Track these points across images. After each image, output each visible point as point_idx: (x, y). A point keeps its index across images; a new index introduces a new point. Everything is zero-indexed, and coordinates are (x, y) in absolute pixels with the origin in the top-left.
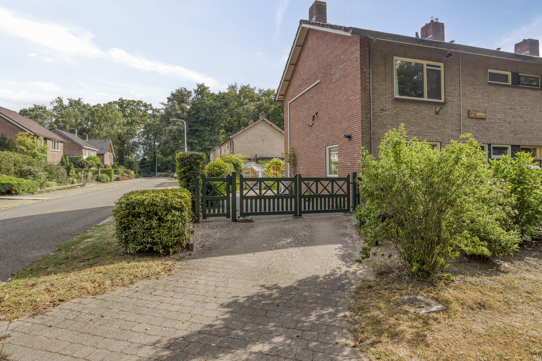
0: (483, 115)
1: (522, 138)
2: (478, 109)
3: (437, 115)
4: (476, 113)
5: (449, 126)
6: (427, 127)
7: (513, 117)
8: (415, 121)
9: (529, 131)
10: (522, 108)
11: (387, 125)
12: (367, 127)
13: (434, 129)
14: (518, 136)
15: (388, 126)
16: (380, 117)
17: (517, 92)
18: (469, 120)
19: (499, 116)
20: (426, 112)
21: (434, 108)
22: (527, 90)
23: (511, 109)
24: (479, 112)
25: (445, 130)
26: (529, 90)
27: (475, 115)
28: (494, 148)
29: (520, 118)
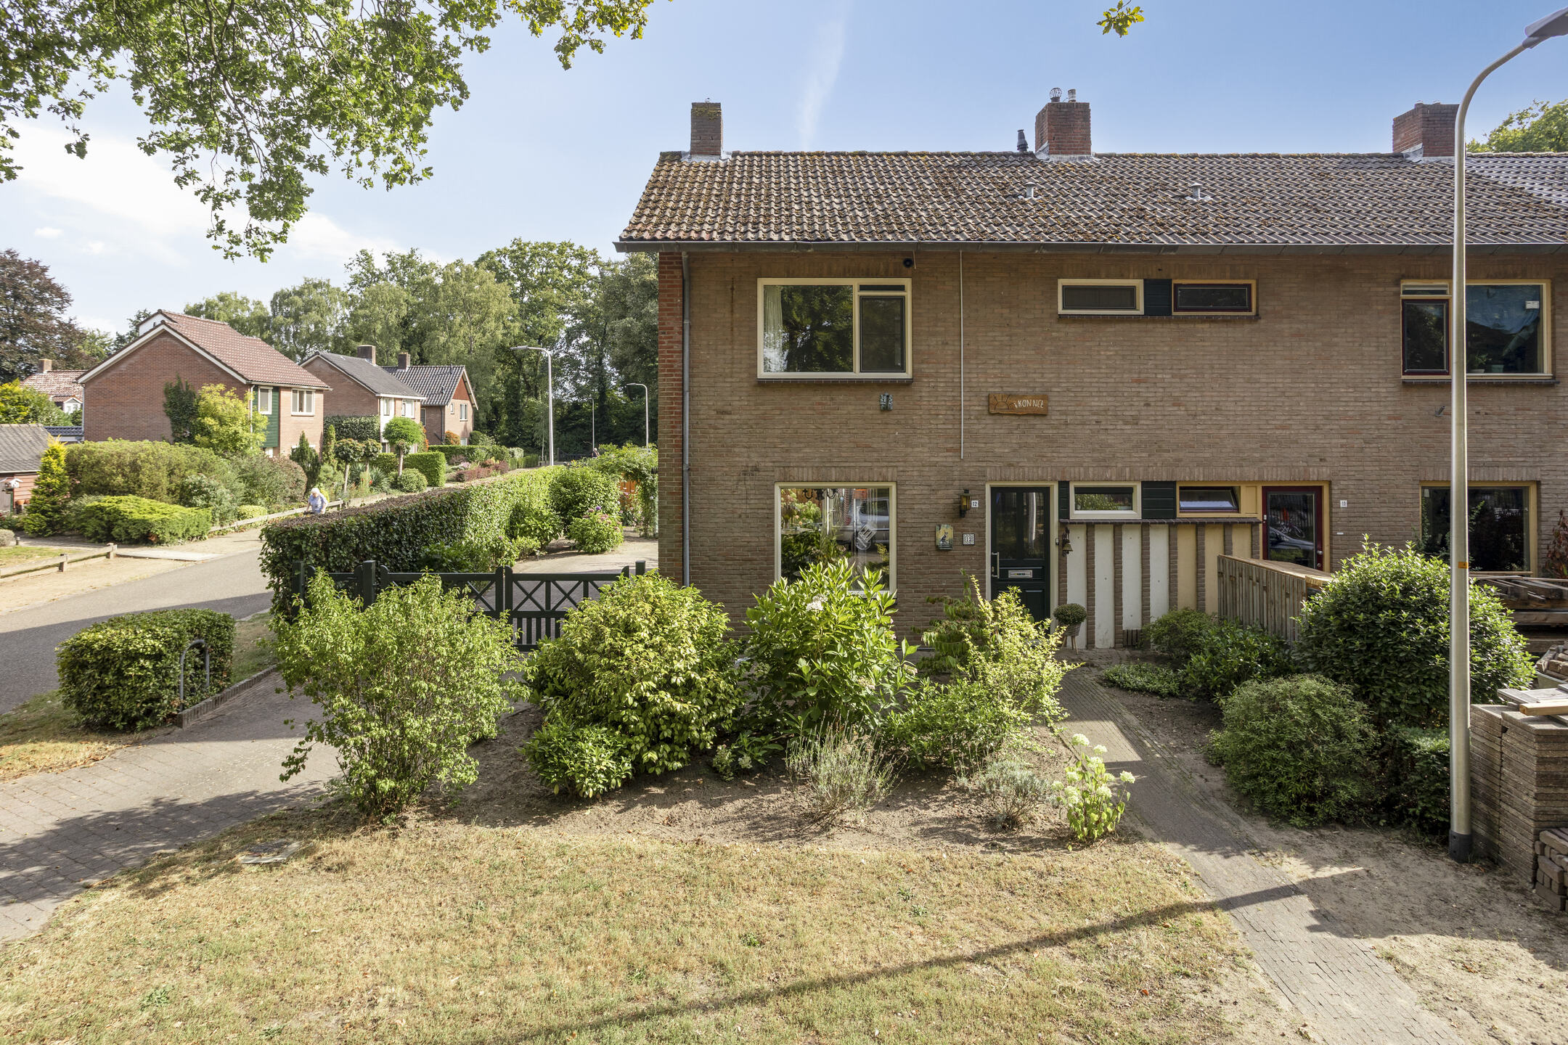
0: (1038, 404)
1: (1180, 460)
2: (1022, 390)
3: (885, 415)
4: (1010, 401)
5: (926, 440)
6: (852, 445)
7: (1148, 405)
8: (817, 432)
9: (1206, 441)
10: (1182, 377)
11: (734, 446)
12: (672, 456)
13: (875, 450)
14: (1166, 455)
15: (736, 450)
16: (716, 428)
17: (1162, 333)
18: (989, 420)
19: (1096, 403)
20: (850, 408)
21: (876, 396)
22: (1199, 326)
23: (1139, 381)
24: (1023, 397)
25: (909, 450)
26: (1206, 326)
27: (1010, 406)
28: (1079, 491)
29: (1174, 405)
